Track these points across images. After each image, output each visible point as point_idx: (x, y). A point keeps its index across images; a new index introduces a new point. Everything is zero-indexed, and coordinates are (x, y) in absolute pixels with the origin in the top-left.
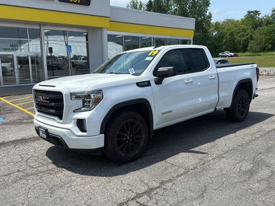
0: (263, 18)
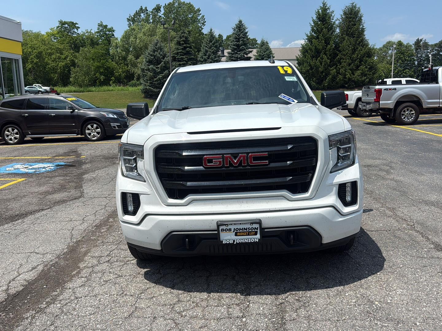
0: (84, 35)
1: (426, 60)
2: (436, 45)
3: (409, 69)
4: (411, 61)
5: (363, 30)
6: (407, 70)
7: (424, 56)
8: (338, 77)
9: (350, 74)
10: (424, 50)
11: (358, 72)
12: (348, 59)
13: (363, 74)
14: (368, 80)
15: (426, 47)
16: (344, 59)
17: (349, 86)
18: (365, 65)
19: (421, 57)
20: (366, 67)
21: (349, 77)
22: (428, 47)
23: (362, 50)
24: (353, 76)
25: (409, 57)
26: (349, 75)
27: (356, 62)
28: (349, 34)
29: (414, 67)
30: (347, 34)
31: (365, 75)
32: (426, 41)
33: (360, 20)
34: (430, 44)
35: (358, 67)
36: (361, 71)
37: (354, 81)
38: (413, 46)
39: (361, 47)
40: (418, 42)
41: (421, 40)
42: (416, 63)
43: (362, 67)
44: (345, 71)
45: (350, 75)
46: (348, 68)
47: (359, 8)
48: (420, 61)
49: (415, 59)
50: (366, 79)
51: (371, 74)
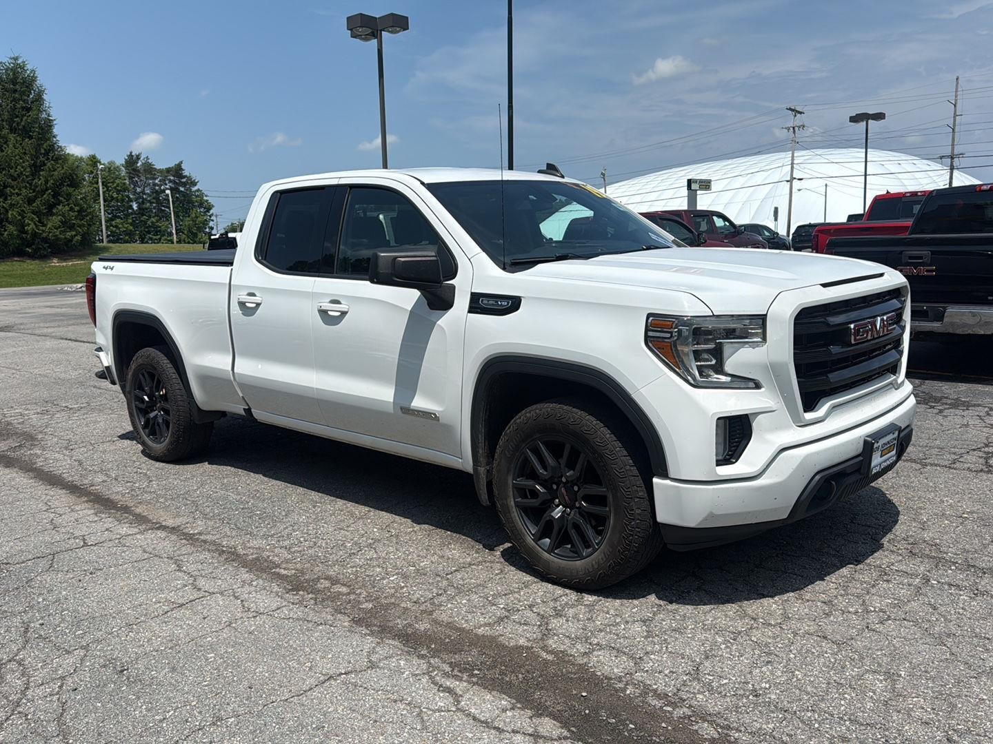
1: (154, 201)
2: (168, 170)
3: (122, 219)
4: (123, 200)
5: (49, 125)
6: (118, 220)
7: (148, 192)
8: (5, 230)
9: (35, 224)
10: (147, 178)
11: (56, 220)
12: (26, 188)
13: (66, 225)
14: (79, 238)
15: (150, 173)
16: (12, 187)
17: (36, 251)
18: (68, 205)
19: (143, 192)
20: (71, 209)
21: (34, 230)
22: (155, 174)
23: (55, 170)
24: (44, 228)
25: (118, 192)
26: (32, 226)
27: (45, 196)
28: (16, 129)
29: (132, 214)
30: (11, 130)
31: (72, 227)
32: (150, 161)
33: (39, 99)
34: (158, 167)
35: (51, 208)
36: (60, 217)
37: (45, 240)
38: (123, 168)
39: (52, 162)
40: (132, 161)
41: (138, 157)
42: (135, 206)
43: (60, 207)
44: (22, 214)
45: (36, 227)
46: (27, 208)
47: (33, 71)
48: (143, 203)
49: (131, 196)
50: (75, 236)
51: (84, 225)
